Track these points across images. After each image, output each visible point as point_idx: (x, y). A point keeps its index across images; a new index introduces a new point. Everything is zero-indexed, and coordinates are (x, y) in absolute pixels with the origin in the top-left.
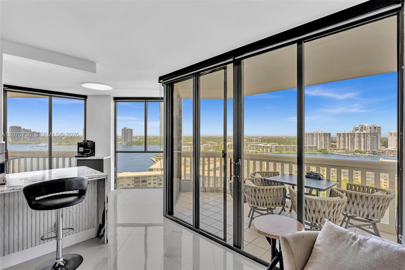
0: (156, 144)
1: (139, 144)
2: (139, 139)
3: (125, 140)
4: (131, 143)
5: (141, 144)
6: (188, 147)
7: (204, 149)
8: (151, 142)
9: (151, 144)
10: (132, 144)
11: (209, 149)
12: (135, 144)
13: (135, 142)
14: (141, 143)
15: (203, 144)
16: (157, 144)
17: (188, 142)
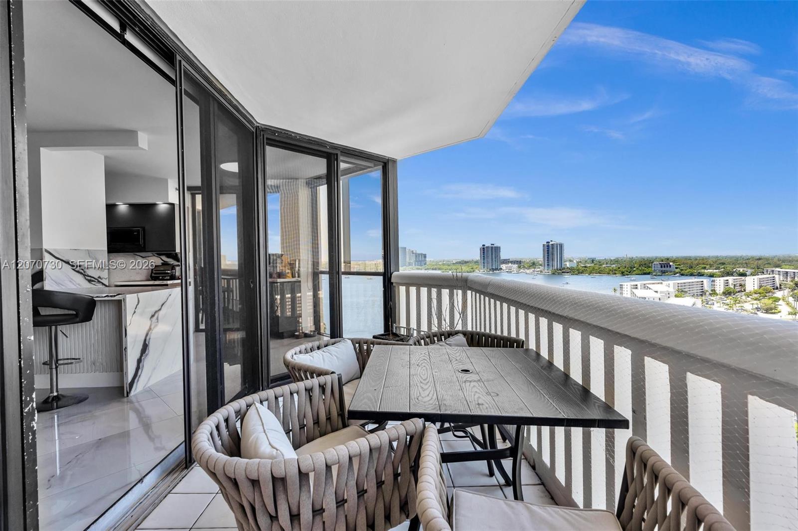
0: (615, 274)
1: (577, 272)
2: (578, 263)
3: (548, 265)
4: (560, 270)
5: (582, 273)
6: (702, 282)
7: (756, 288)
8: (605, 267)
9: (604, 273)
10: (563, 272)
11: (777, 288)
12: (568, 272)
13: (568, 268)
14: (581, 271)
15: (753, 275)
16: (617, 272)
17: (705, 268)
